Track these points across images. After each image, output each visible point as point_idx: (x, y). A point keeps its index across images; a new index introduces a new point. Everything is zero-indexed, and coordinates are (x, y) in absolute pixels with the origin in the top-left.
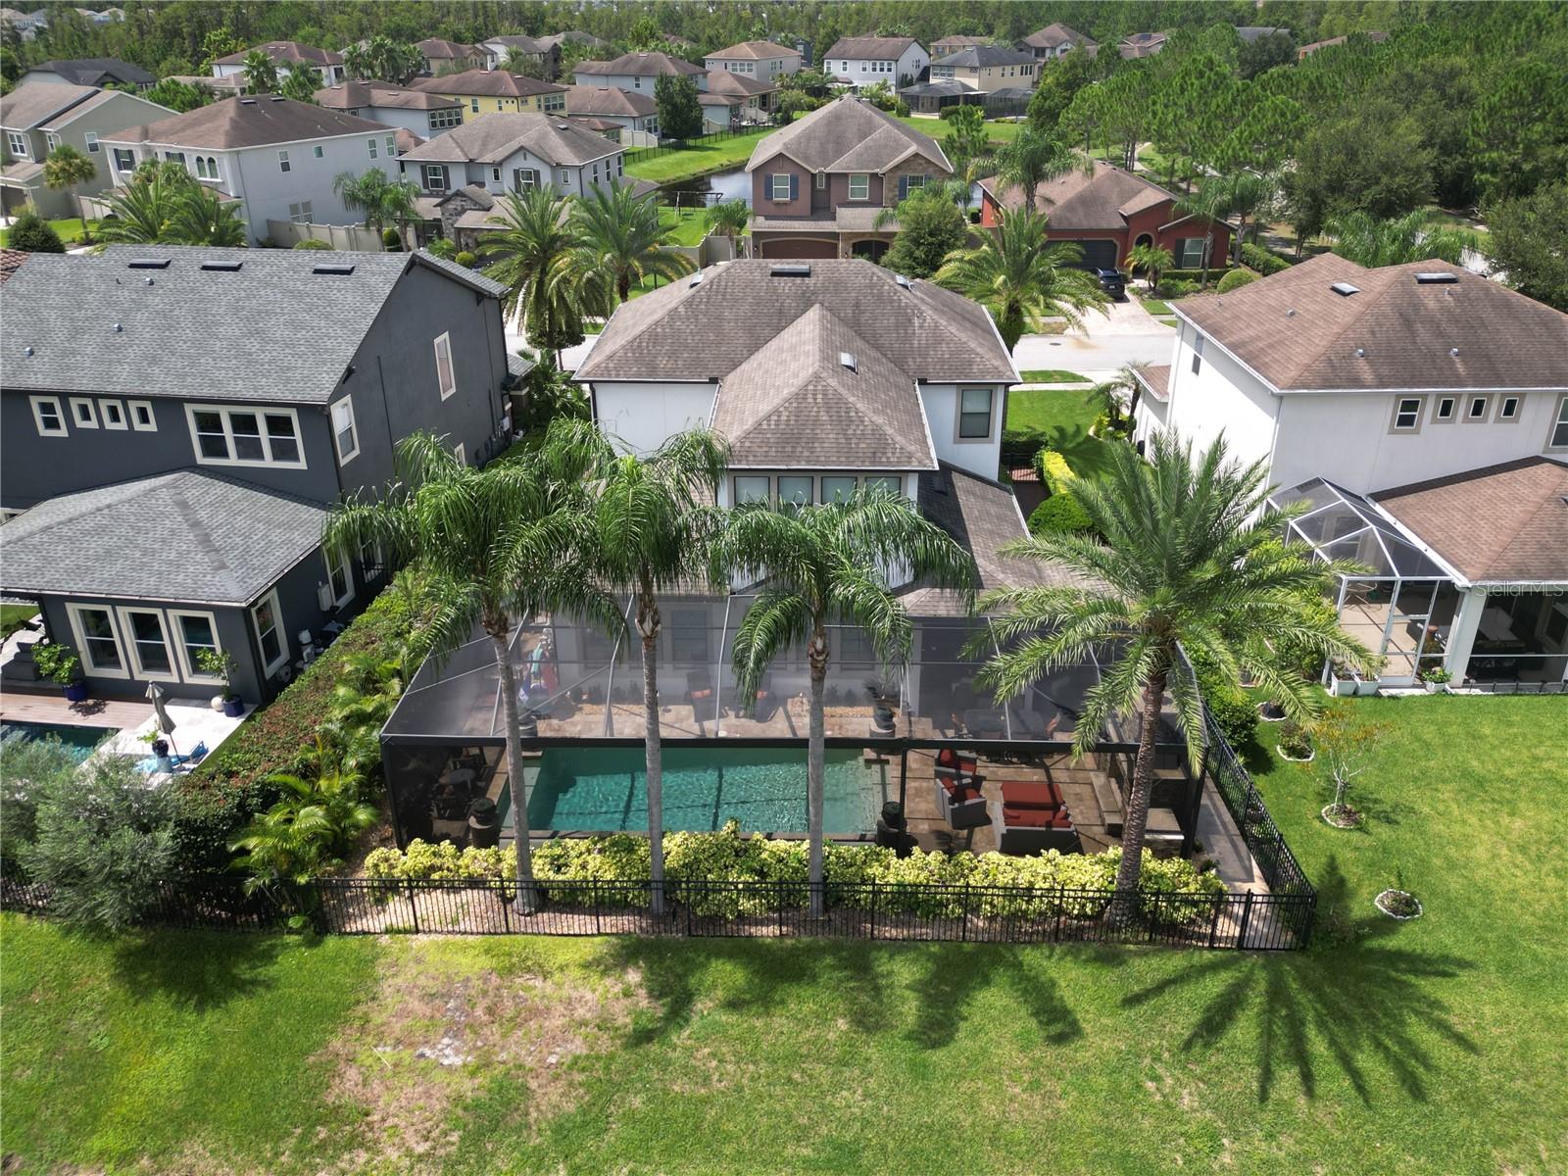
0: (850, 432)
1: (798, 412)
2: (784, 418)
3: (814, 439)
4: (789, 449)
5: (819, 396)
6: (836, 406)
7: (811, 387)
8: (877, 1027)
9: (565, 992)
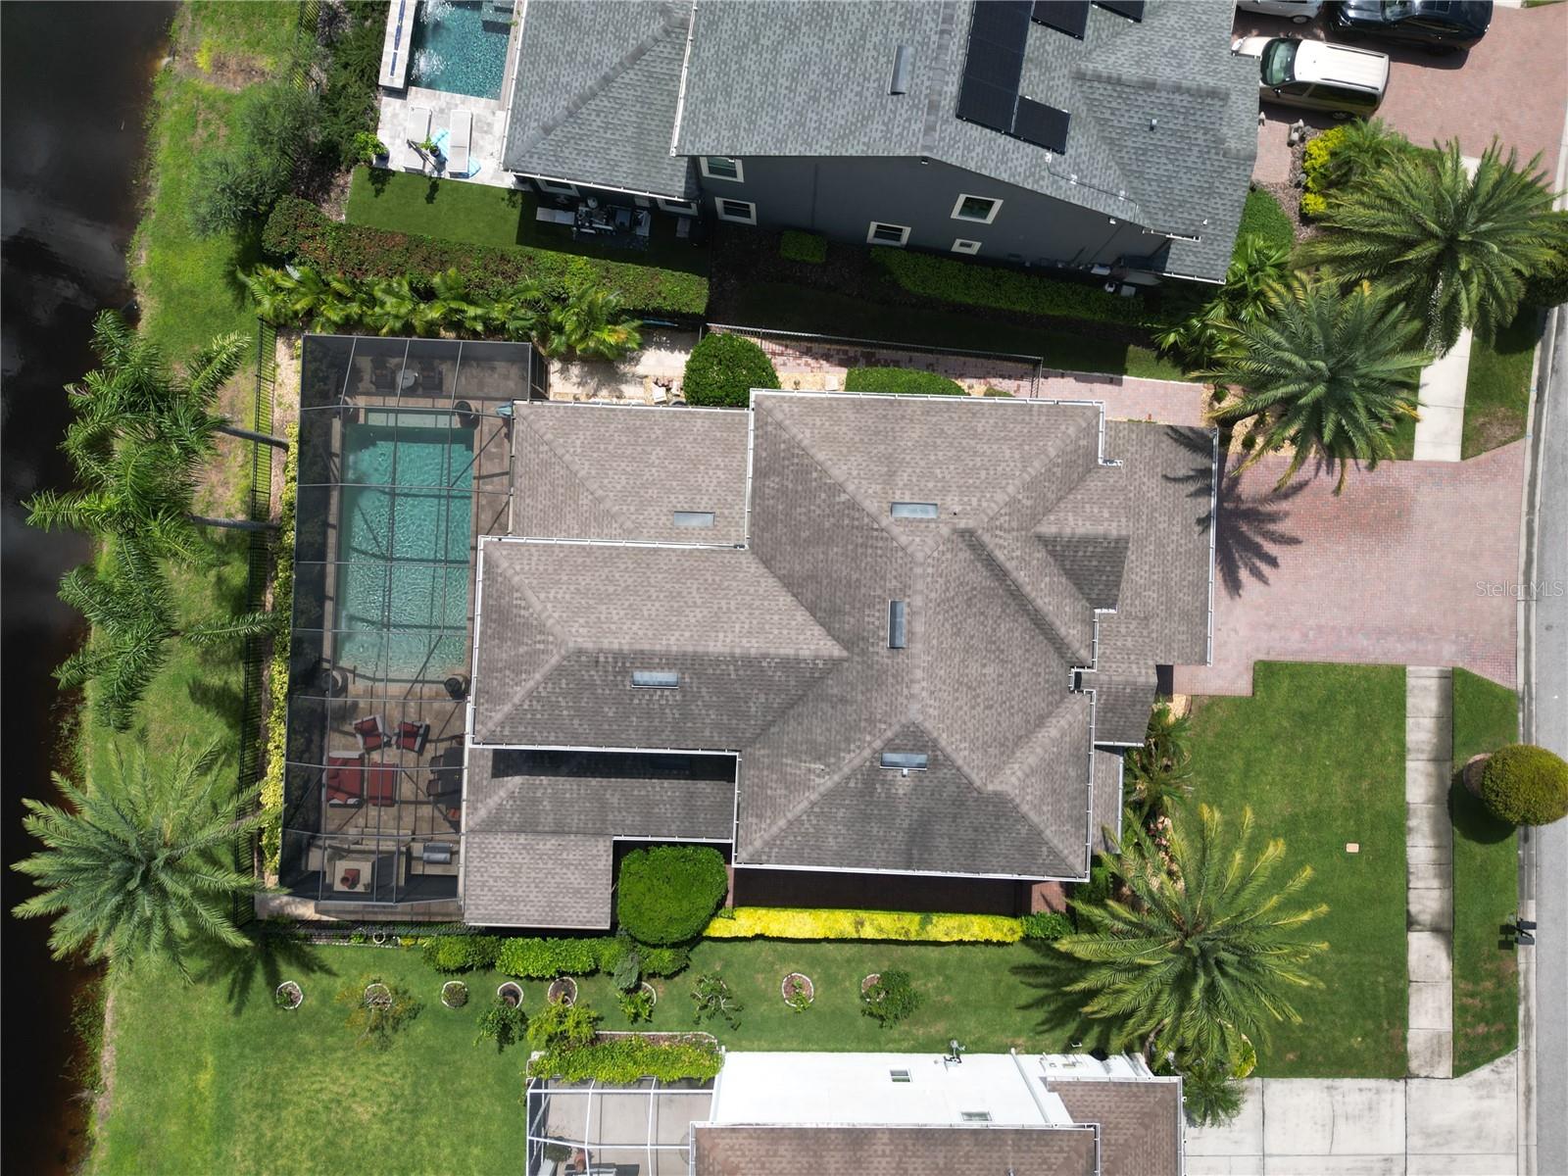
0: (507, 672)
1: (527, 625)
2: (522, 612)
3: (502, 639)
4: (494, 616)
5: (542, 647)
6: (533, 659)
7: (551, 639)
8: (205, 661)
9: (232, 480)
